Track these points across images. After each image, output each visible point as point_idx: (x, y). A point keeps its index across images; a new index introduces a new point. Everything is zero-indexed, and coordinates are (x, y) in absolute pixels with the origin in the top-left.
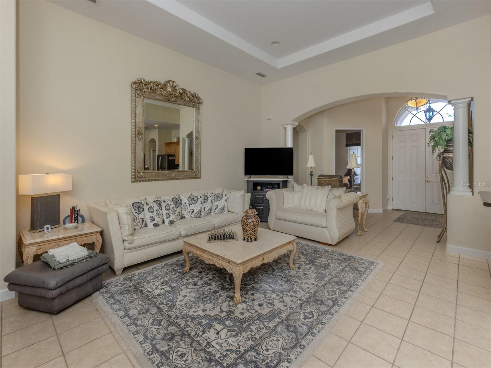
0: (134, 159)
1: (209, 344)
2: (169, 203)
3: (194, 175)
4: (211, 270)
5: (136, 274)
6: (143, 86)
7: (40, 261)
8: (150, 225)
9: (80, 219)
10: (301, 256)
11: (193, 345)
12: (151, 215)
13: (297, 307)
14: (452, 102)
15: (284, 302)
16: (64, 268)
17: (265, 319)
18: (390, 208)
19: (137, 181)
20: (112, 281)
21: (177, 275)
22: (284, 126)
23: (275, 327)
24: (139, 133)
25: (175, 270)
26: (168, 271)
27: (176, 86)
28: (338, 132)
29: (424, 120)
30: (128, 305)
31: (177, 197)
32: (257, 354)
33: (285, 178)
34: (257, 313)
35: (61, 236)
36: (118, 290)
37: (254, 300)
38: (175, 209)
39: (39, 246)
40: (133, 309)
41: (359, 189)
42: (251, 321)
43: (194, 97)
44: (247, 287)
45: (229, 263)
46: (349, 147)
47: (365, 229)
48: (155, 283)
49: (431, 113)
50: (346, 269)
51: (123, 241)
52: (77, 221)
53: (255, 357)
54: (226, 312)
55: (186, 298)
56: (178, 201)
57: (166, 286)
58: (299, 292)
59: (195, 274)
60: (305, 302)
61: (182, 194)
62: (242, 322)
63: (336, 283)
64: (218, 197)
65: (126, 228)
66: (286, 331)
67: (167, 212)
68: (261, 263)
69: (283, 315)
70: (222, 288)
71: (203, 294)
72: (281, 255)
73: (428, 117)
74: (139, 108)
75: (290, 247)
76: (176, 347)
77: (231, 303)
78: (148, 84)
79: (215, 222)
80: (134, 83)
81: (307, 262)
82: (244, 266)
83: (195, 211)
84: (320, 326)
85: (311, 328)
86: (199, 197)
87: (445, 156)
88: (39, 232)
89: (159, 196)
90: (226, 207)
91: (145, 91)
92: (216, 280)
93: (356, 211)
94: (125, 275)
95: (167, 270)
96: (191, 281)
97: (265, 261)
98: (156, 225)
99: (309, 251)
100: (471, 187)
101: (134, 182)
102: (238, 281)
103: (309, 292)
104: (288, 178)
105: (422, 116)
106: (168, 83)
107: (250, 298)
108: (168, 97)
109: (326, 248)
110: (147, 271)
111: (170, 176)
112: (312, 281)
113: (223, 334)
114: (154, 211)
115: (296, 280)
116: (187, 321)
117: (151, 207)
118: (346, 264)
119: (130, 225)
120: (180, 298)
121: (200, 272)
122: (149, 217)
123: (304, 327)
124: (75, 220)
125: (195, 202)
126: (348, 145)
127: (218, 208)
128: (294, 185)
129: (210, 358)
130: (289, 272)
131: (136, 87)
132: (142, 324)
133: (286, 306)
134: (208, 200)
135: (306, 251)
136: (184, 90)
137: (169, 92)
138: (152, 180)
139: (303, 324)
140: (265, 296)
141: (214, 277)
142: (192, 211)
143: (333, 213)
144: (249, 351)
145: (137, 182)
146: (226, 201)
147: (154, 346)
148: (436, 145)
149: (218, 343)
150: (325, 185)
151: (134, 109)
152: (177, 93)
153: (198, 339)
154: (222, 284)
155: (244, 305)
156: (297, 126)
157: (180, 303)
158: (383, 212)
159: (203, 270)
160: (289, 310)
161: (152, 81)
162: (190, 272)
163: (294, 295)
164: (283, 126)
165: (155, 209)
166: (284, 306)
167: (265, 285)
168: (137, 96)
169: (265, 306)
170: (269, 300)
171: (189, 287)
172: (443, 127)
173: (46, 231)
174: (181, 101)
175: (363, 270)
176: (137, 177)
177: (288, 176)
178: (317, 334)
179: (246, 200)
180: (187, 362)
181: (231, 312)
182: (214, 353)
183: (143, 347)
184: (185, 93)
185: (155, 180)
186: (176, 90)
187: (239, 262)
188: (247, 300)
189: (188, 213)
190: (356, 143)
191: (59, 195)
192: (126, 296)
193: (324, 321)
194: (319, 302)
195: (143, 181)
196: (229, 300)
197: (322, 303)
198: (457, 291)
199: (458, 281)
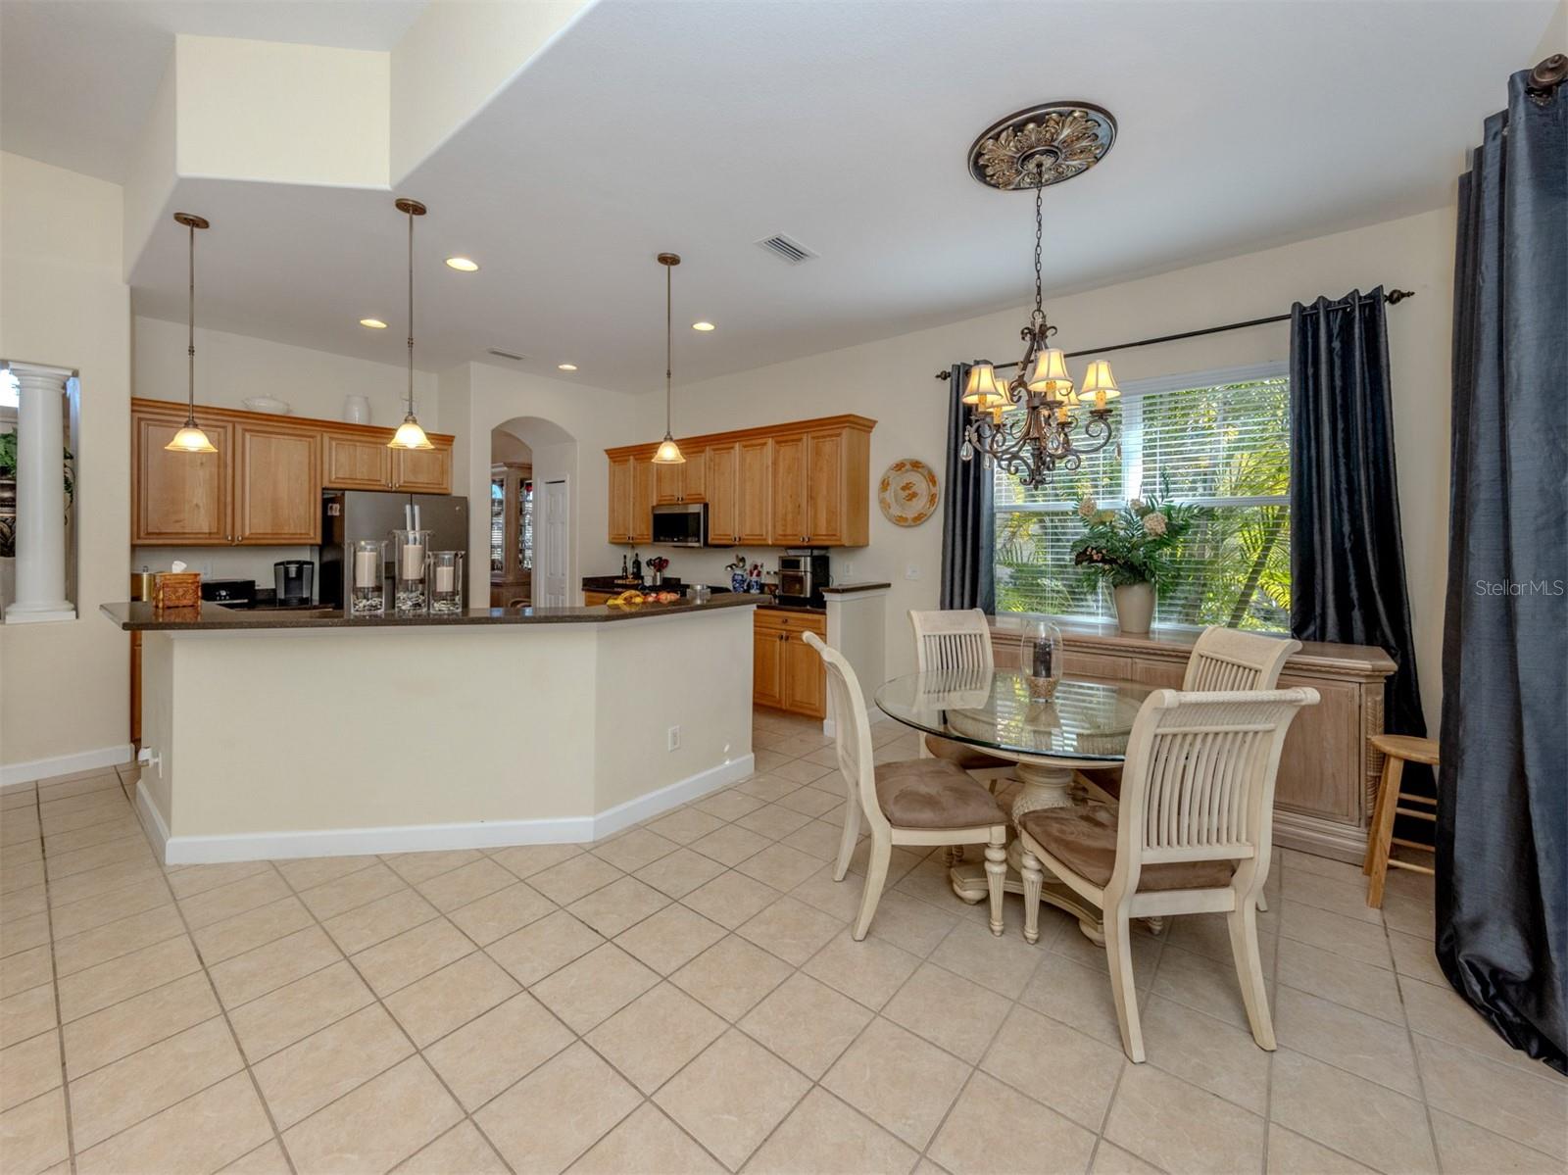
14: (11, 367)
100: (71, 594)
198: (44, 858)
199: (42, 838)
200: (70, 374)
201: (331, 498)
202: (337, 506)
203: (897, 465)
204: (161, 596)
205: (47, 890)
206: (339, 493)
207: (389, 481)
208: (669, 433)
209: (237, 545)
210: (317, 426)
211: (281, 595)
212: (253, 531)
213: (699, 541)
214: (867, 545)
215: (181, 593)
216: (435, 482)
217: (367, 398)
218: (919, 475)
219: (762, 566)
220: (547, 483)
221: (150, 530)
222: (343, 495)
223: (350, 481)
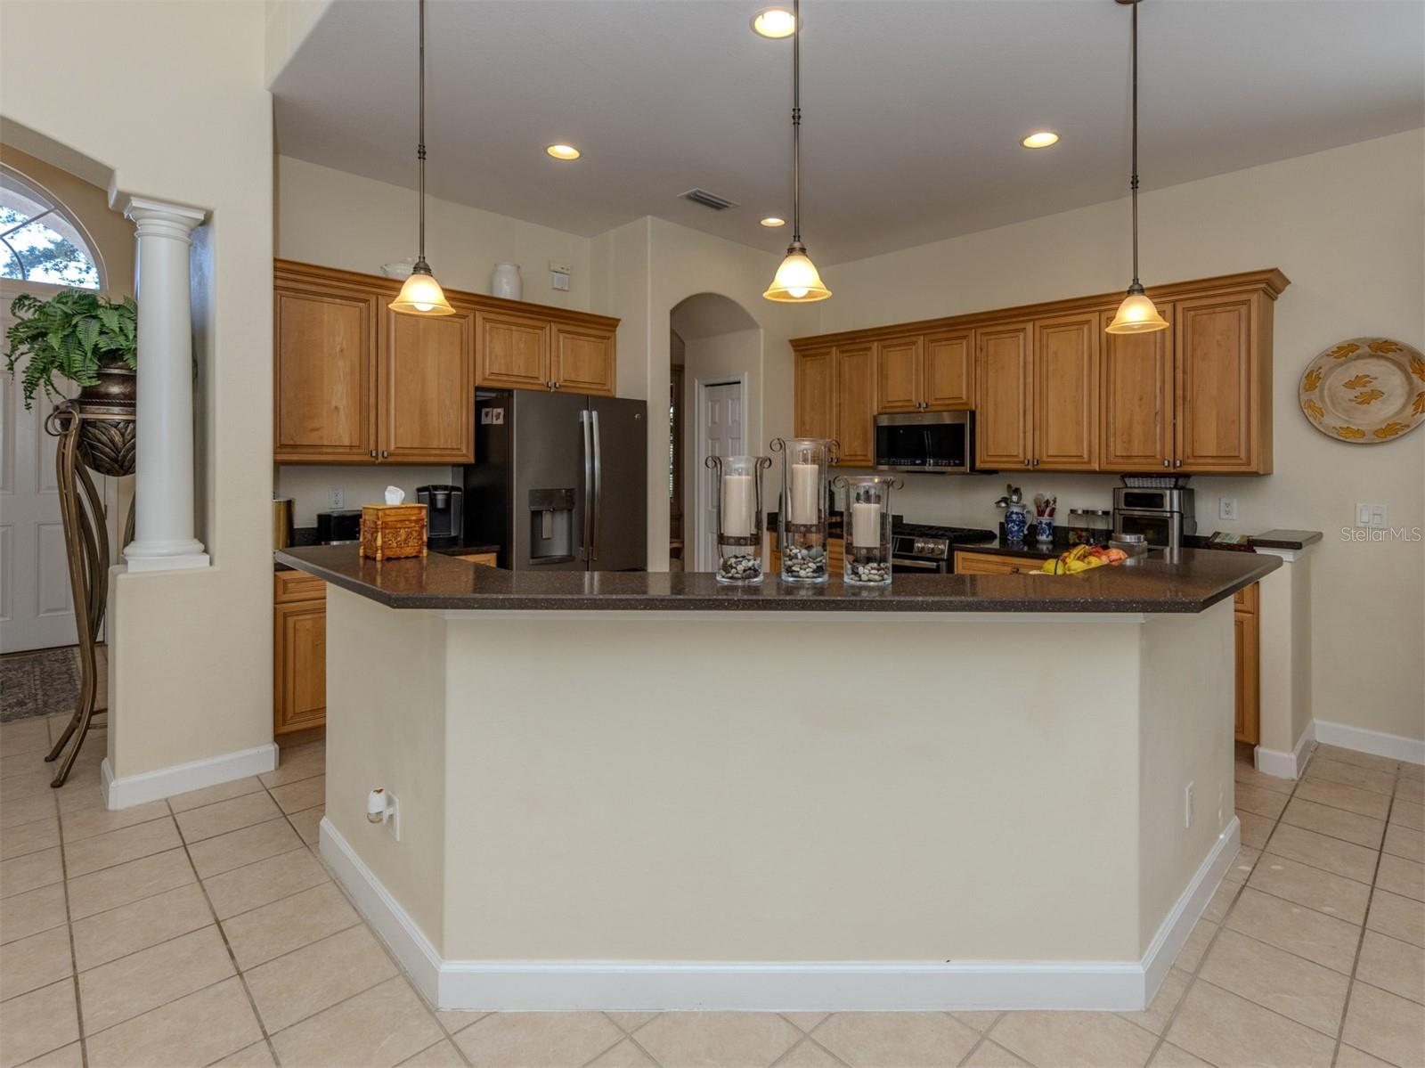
87: (90, 417)
200: (201, 217)
201: (488, 398)
202: (498, 412)
203: (1340, 348)
204: (379, 542)
207: (548, 379)
208: (1136, 280)
209: (381, 464)
210: (469, 301)
212: (399, 445)
213: (962, 464)
214: (1268, 473)
215: (403, 537)
216: (598, 381)
218: (1388, 364)
219: (1055, 501)
220: (707, 386)
222: (507, 396)
223: (505, 378)
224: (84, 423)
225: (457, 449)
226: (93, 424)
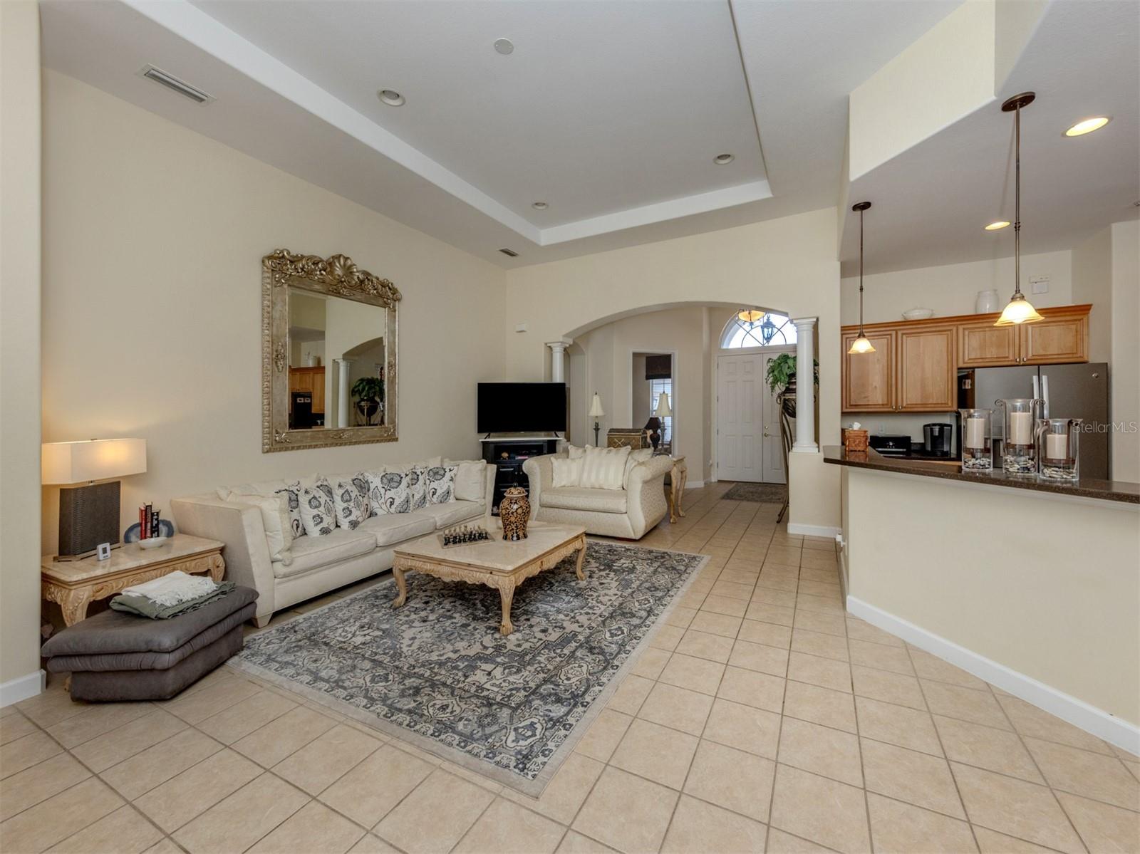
0: (268, 406)
1: (481, 688)
2: (349, 488)
3: (386, 435)
4: (443, 596)
5: (300, 621)
6: (286, 265)
7: (109, 611)
8: (314, 531)
9: (163, 529)
10: (591, 560)
11: (456, 693)
12: (315, 512)
13: (598, 626)
14: (795, 322)
15: (578, 623)
16: (180, 614)
17: (555, 646)
18: (714, 479)
19: (275, 450)
20: (257, 638)
21: (383, 612)
22: (549, 345)
23: (573, 652)
24: (279, 356)
25: (377, 605)
26: (363, 608)
27: (351, 266)
28: (636, 355)
29: (761, 338)
30: (312, 666)
31: (360, 477)
32: (555, 685)
33: (552, 436)
34: (542, 642)
35: (144, 562)
36: (276, 648)
37: (531, 626)
38: (360, 498)
39: (97, 584)
40: (325, 669)
41: (668, 451)
42: (535, 652)
43: (385, 287)
44: (516, 611)
45: (491, 573)
46: (651, 380)
47: (681, 513)
48: (347, 628)
49: (770, 330)
50: (659, 570)
51: (272, 562)
52: (156, 533)
53: (553, 689)
54: (493, 647)
55: (416, 640)
56: (363, 485)
57: (370, 630)
58: (598, 607)
59: (418, 606)
60: (608, 617)
61: (367, 471)
62: (522, 655)
63: (647, 589)
64: (437, 474)
65: (280, 537)
66: (589, 654)
67: (345, 505)
68: (539, 570)
69: (580, 637)
70: (474, 619)
71: (445, 631)
72: (558, 563)
73: (766, 336)
74: (278, 307)
75: (577, 545)
76: (428, 701)
77: (497, 636)
78: (298, 261)
79: (437, 519)
80: (270, 257)
81: (602, 568)
82: (517, 575)
83: (397, 502)
84: (634, 641)
85: (622, 646)
86: (403, 475)
87: (787, 398)
88: (82, 559)
89: (322, 478)
90: (452, 491)
91: (290, 275)
92: (459, 610)
93: (668, 487)
94: (277, 626)
95: (361, 607)
96: (413, 616)
97: (546, 567)
98: (325, 531)
99: (602, 552)
100: (817, 440)
101: (267, 452)
102: (507, 599)
103: (611, 606)
104: (557, 436)
105: (757, 332)
106: (336, 260)
107: (524, 625)
108: (335, 287)
109: (627, 545)
110: (320, 613)
111: (340, 437)
112: (614, 591)
113: (498, 672)
114: (320, 504)
115: (592, 593)
116: (434, 668)
117: (314, 497)
118: (659, 564)
119: (287, 532)
120: (406, 642)
121: (427, 603)
122: (312, 517)
123: (613, 646)
124: (152, 533)
125: (395, 485)
126: (648, 377)
127: (438, 494)
128: (569, 448)
129: (488, 702)
130: (577, 584)
131: (274, 265)
132: (355, 685)
133: (582, 626)
134: (418, 481)
135: (596, 552)
136: (367, 274)
137: (337, 277)
138: (305, 447)
139: (610, 643)
140: (548, 619)
141: (455, 606)
142: (391, 502)
143: (637, 488)
144: (543, 684)
145: (273, 452)
146: (452, 480)
147: (390, 707)
148: (775, 381)
149: (493, 685)
150: (619, 446)
151: (270, 309)
152: (353, 279)
153: (460, 685)
154: (472, 614)
155: (518, 635)
156: (570, 345)
157: (408, 648)
158: (705, 487)
159: (431, 599)
160: (588, 631)
161: (305, 255)
162: (409, 604)
163: (590, 611)
164: (546, 344)
165: (322, 501)
166: (579, 626)
167: (544, 606)
168: (274, 283)
169: (550, 630)
170: (556, 623)
171: (413, 625)
172: (785, 356)
173: (101, 556)
174: (361, 296)
175: (683, 568)
176: (274, 442)
177: (558, 433)
178: (632, 650)
179: (488, 478)
180: (455, 713)
181: (500, 646)
182: (491, 696)
183: (373, 711)
184: (368, 280)
185: (310, 447)
186: (351, 273)
187: (510, 568)
188: (522, 628)
189: (384, 506)
190: (663, 373)
191: (118, 483)
192: (299, 654)
193: (639, 635)
194: (629, 615)
195: (287, 449)
196: (492, 632)
197: (633, 615)
198: (799, 579)
199: (800, 567)
200: (815, 320)
201: (964, 376)
202: (968, 382)
204: (848, 443)
205: (797, 597)
206: (970, 371)
207: (1017, 357)
209: (899, 412)
210: (954, 321)
211: (929, 448)
212: (909, 403)
215: (858, 442)
217: (995, 290)
221: (852, 403)
222: (973, 372)
223: (981, 360)
224: (785, 400)
225: (945, 404)
226: (788, 400)
